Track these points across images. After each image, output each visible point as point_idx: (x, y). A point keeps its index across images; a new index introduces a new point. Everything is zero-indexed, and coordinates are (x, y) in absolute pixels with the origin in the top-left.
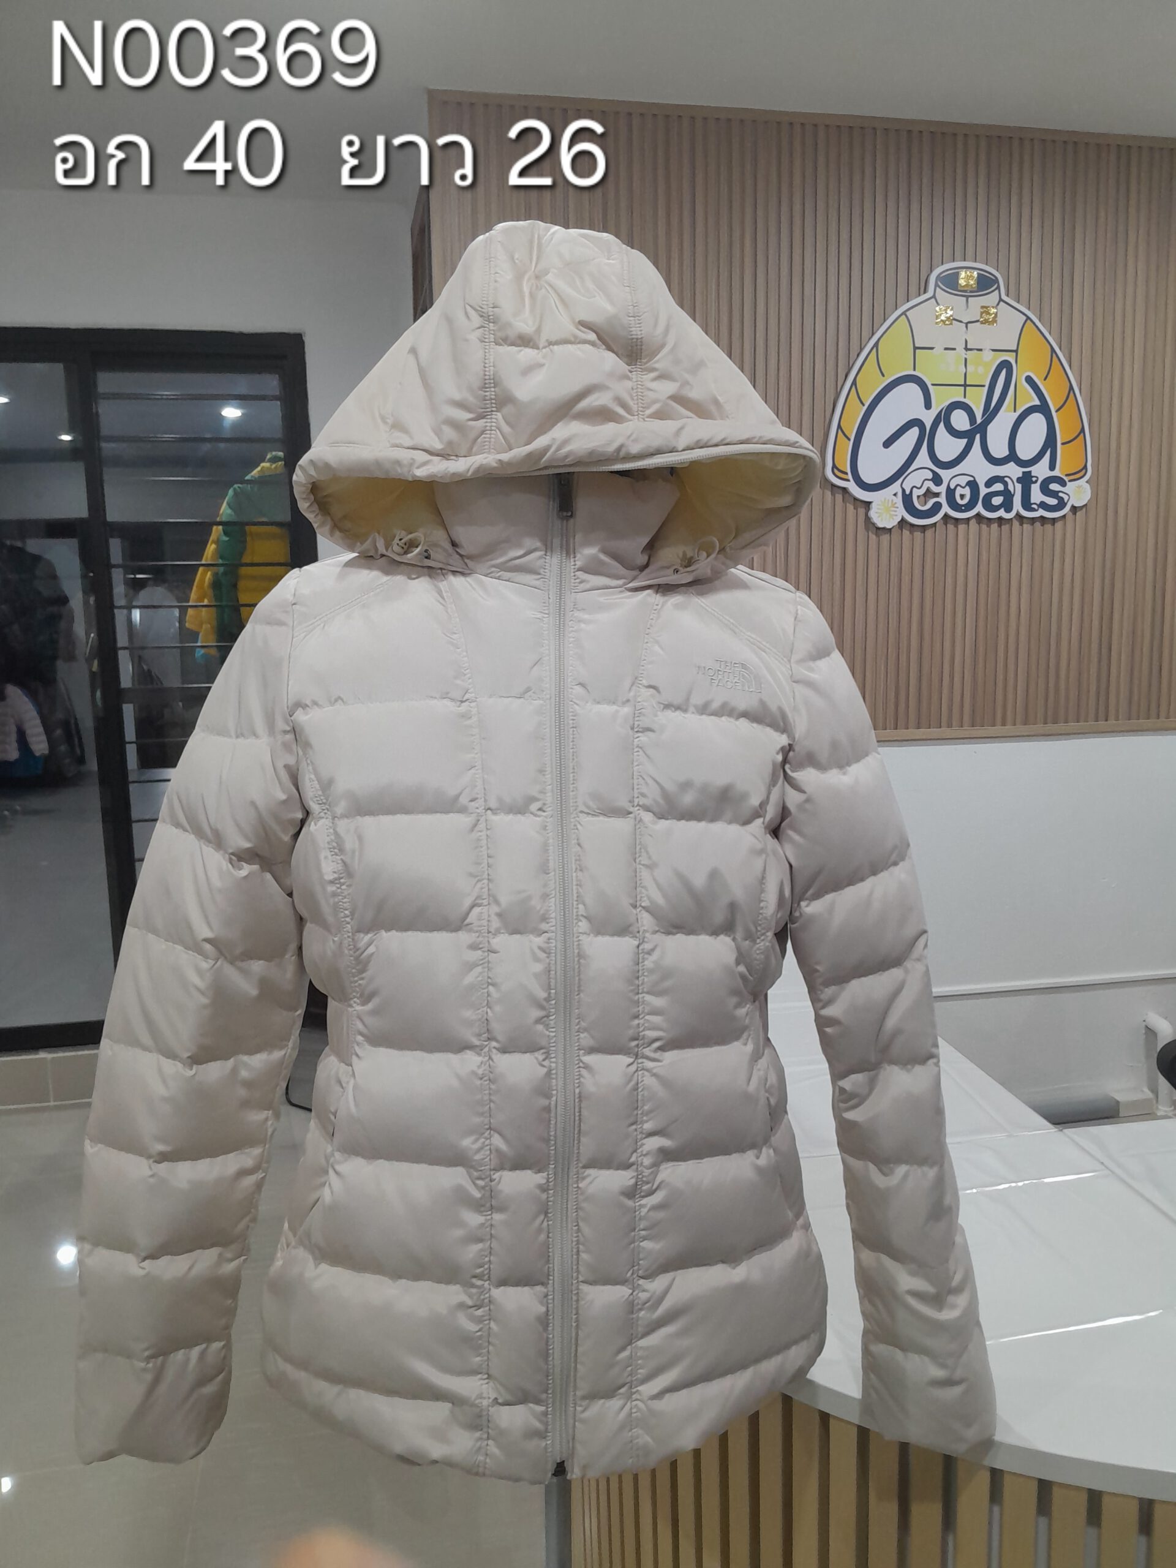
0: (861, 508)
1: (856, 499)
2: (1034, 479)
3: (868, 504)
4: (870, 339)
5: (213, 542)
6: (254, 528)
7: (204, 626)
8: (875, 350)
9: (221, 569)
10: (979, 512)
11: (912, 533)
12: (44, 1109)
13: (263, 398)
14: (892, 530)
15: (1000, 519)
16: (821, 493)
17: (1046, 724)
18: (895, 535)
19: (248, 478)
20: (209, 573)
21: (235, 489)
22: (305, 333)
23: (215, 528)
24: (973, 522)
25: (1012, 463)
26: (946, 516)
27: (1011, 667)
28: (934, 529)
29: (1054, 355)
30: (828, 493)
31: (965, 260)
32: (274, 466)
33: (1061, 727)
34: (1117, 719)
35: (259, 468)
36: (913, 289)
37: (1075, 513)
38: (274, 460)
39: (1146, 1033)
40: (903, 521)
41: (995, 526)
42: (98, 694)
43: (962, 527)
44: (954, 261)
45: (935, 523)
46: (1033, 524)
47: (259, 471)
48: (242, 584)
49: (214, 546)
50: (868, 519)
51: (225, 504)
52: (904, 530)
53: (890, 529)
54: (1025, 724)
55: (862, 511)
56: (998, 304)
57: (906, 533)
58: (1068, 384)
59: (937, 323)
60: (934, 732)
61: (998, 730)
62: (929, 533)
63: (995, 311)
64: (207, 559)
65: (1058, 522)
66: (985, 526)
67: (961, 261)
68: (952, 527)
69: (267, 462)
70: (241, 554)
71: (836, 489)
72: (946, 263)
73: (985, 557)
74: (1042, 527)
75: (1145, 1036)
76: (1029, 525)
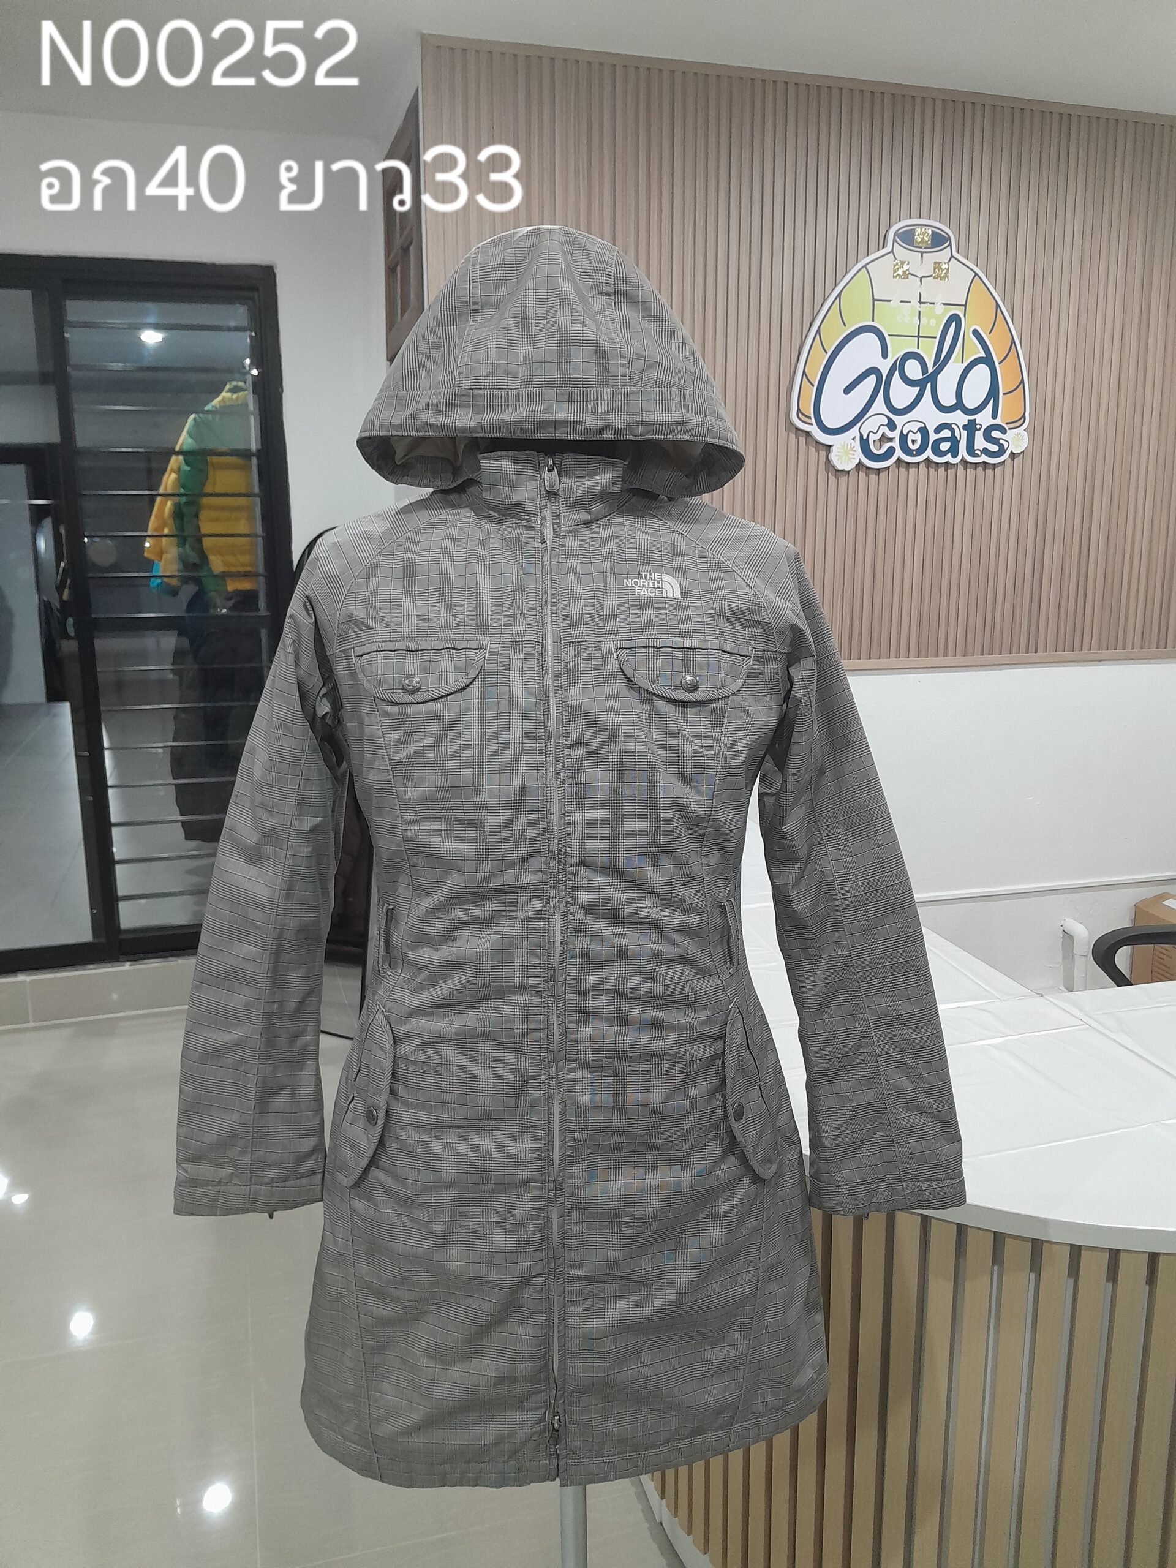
0: (822, 450)
1: (817, 442)
3: (828, 448)
5: (173, 472)
6: (215, 459)
7: (165, 556)
9: (184, 499)
11: (868, 475)
12: (25, 1030)
13: (227, 329)
14: (850, 473)
15: (947, 463)
16: (786, 435)
17: (983, 655)
18: (853, 477)
19: (206, 408)
20: (169, 504)
21: (194, 419)
22: (276, 265)
23: (174, 458)
24: (922, 466)
26: (899, 460)
27: (953, 604)
28: (887, 471)
30: (793, 436)
31: (920, 217)
33: (995, 658)
35: (220, 398)
36: (873, 245)
37: (1013, 460)
38: (234, 390)
39: (1063, 937)
40: (860, 465)
41: (942, 470)
43: (912, 471)
44: (910, 218)
45: (888, 468)
46: (976, 469)
47: (220, 402)
48: (204, 515)
49: (173, 476)
50: (828, 461)
51: (184, 434)
52: (860, 472)
53: (848, 472)
54: (964, 655)
55: (823, 453)
57: (862, 475)
60: (884, 662)
61: (940, 660)
62: (883, 475)
64: (166, 489)
65: (998, 467)
66: (934, 470)
67: (917, 218)
68: (904, 469)
69: (227, 392)
70: (203, 484)
71: (800, 432)
72: (903, 220)
73: (932, 498)
74: (983, 473)
75: (1062, 940)
76: (972, 470)
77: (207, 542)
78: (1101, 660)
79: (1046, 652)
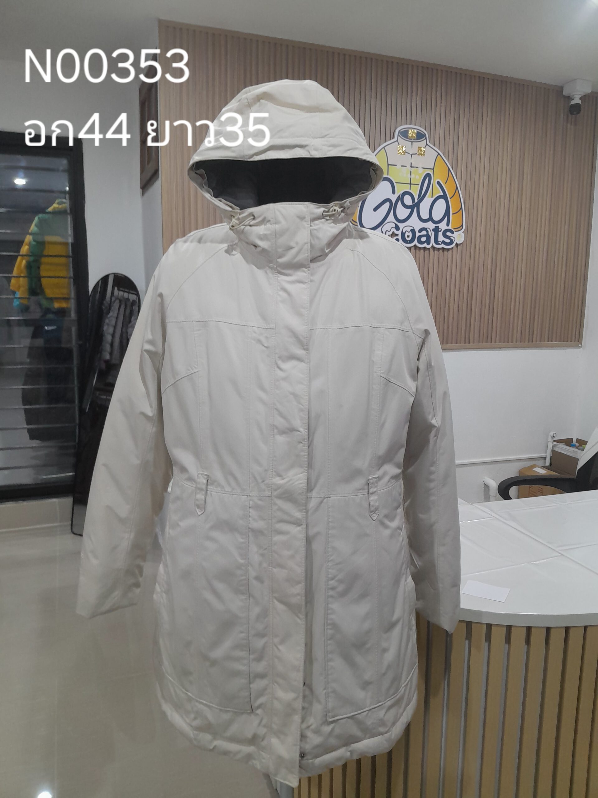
5: (27, 244)
7: (22, 289)
13: (57, 170)
15: (425, 248)
19: (47, 211)
20: (24, 262)
21: (39, 218)
23: (27, 236)
24: (413, 249)
31: (411, 124)
32: (60, 206)
34: (474, 343)
35: (53, 207)
36: (387, 137)
37: (457, 247)
38: (61, 203)
41: (422, 251)
44: (406, 124)
46: (439, 251)
47: (52, 209)
48: (43, 267)
49: (27, 246)
51: (33, 226)
64: (23, 252)
65: (450, 250)
66: (418, 251)
67: (409, 124)
69: (56, 204)
70: (42, 251)
72: (403, 125)
74: (443, 253)
75: (484, 488)
76: (437, 251)
77: (44, 281)
78: (501, 348)
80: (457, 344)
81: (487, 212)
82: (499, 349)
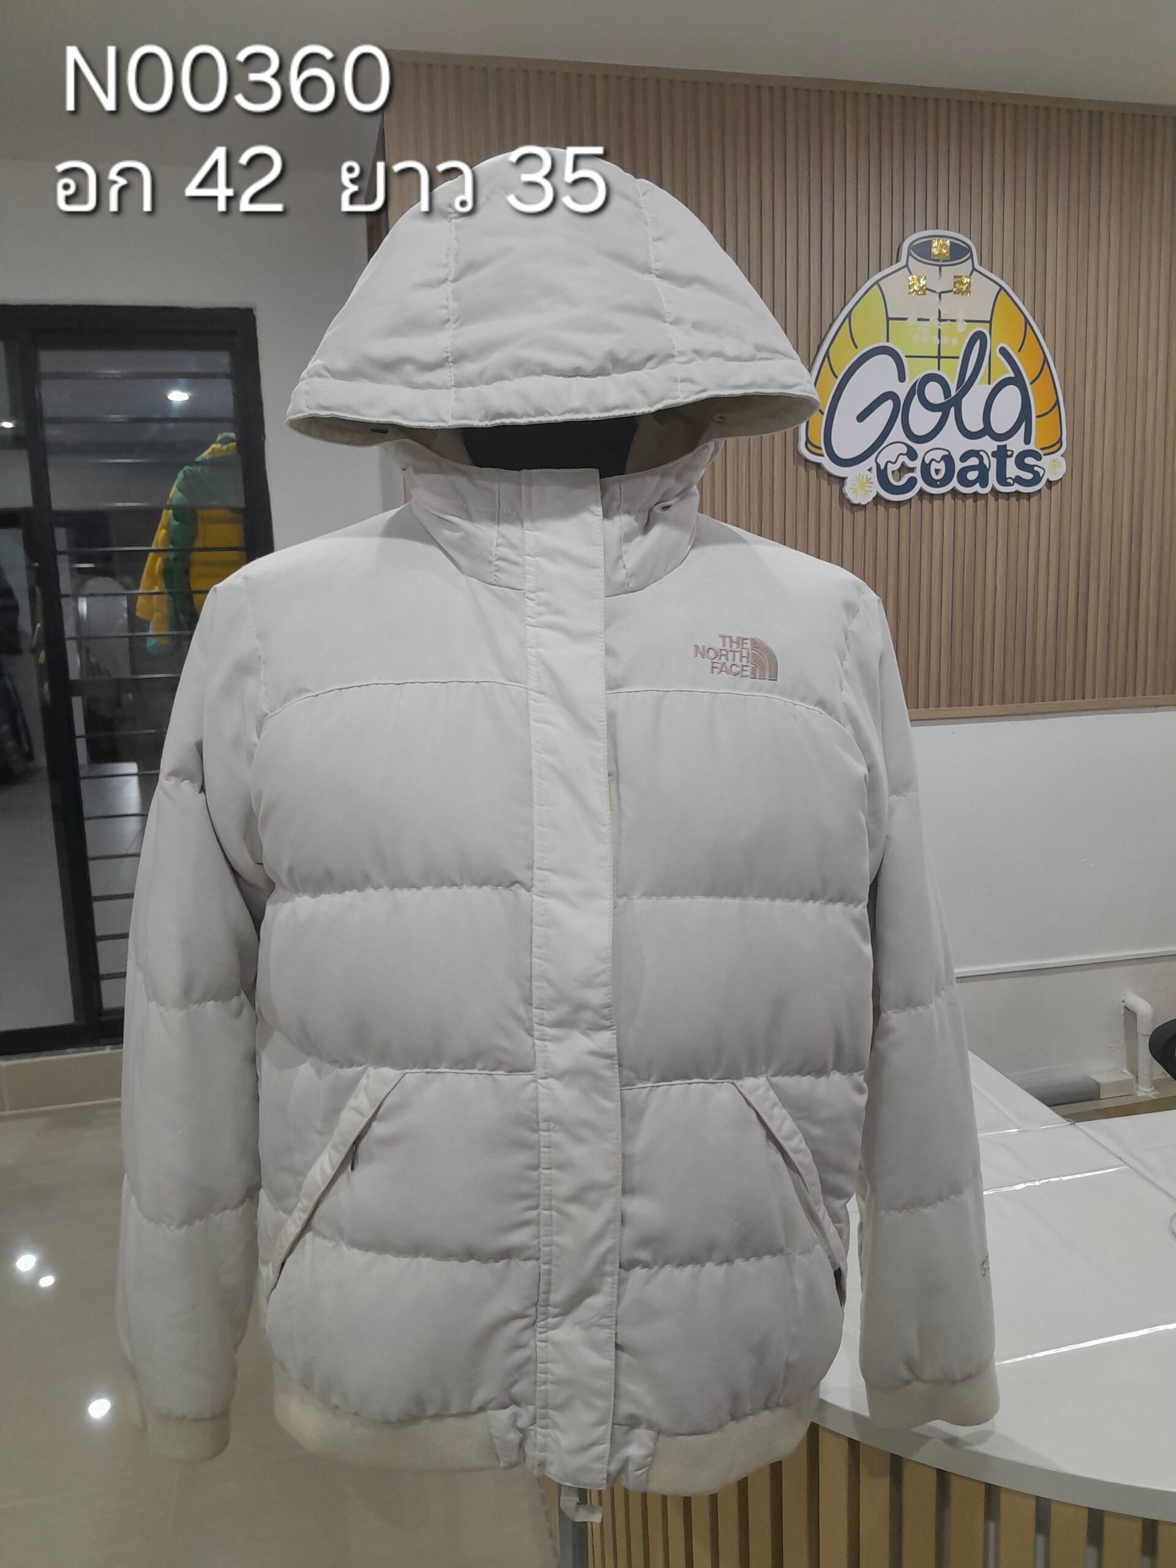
0: (835, 483)
1: (830, 475)
2: (1009, 453)
3: (842, 480)
4: (842, 309)
5: (163, 527)
6: (205, 513)
7: (156, 615)
8: (847, 321)
10: (954, 487)
11: (887, 509)
13: (214, 376)
14: (867, 507)
15: (976, 494)
16: (795, 468)
17: (1023, 702)
18: (870, 511)
19: (199, 459)
20: (159, 560)
21: (185, 472)
22: (256, 308)
23: (164, 512)
24: (948, 498)
25: (987, 437)
26: (921, 491)
27: (988, 646)
28: (909, 505)
29: (1028, 326)
30: (802, 469)
31: (937, 228)
32: (225, 447)
33: (1037, 706)
35: (210, 450)
36: (885, 259)
37: (1050, 487)
38: (225, 441)
39: (1126, 1015)
40: (878, 498)
41: (970, 502)
42: (46, 686)
43: (937, 503)
44: (926, 229)
45: (910, 499)
46: (1008, 499)
47: (209, 453)
48: (194, 570)
49: (163, 531)
50: (842, 495)
51: (174, 489)
52: (879, 506)
53: (865, 505)
54: (1003, 704)
55: (836, 487)
56: (971, 274)
57: (881, 509)
58: (1043, 355)
59: (910, 293)
61: (975, 709)
62: (904, 509)
63: (969, 280)
64: (157, 545)
65: (1032, 497)
66: (961, 502)
67: (933, 229)
68: (927, 502)
69: (217, 443)
70: (193, 539)
71: (810, 464)
72: (919, 231)
73: (960, 533)
74: (1017, 503)
75: (1124, 1017)
76: (1004, 500)
78: (1158, 706)
79: (1094, 698)
80: (1055, 700)
81: (1116, 411)
82: (1153, 708)
